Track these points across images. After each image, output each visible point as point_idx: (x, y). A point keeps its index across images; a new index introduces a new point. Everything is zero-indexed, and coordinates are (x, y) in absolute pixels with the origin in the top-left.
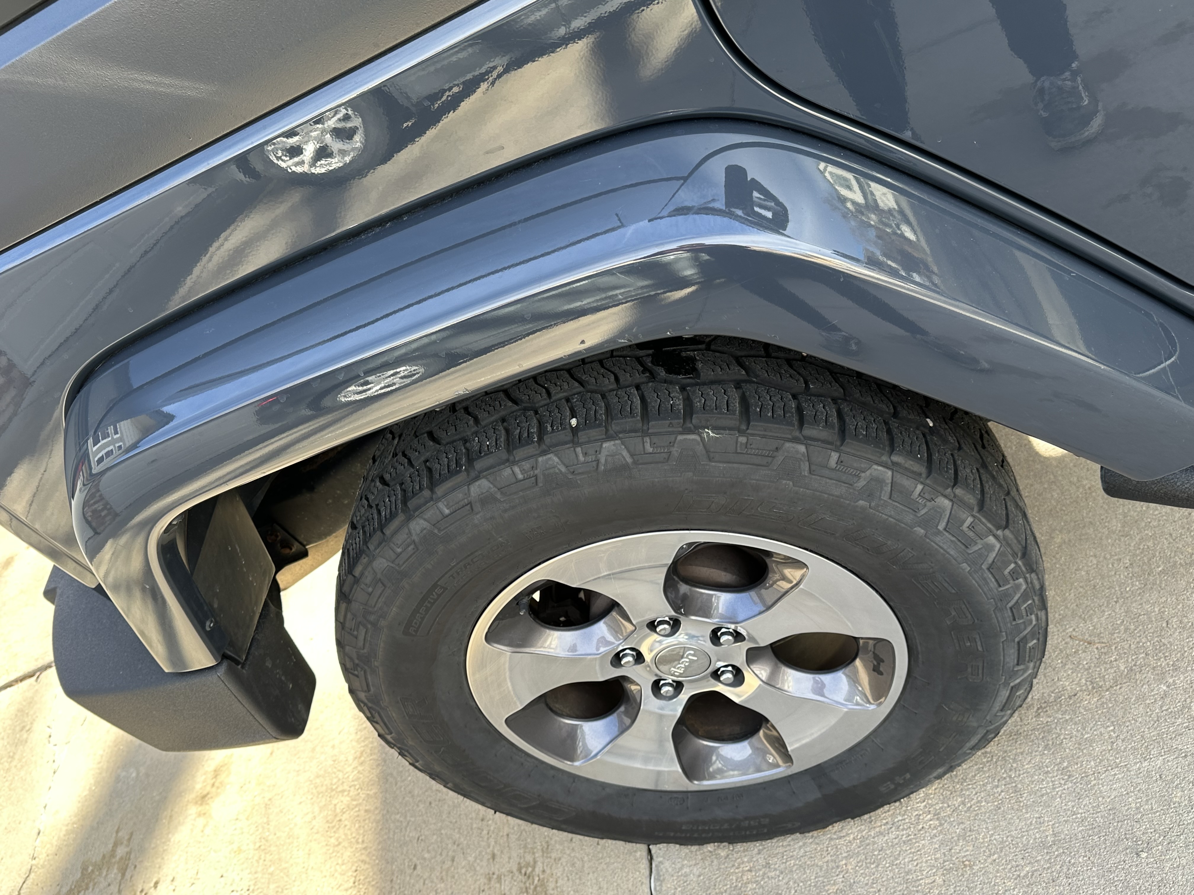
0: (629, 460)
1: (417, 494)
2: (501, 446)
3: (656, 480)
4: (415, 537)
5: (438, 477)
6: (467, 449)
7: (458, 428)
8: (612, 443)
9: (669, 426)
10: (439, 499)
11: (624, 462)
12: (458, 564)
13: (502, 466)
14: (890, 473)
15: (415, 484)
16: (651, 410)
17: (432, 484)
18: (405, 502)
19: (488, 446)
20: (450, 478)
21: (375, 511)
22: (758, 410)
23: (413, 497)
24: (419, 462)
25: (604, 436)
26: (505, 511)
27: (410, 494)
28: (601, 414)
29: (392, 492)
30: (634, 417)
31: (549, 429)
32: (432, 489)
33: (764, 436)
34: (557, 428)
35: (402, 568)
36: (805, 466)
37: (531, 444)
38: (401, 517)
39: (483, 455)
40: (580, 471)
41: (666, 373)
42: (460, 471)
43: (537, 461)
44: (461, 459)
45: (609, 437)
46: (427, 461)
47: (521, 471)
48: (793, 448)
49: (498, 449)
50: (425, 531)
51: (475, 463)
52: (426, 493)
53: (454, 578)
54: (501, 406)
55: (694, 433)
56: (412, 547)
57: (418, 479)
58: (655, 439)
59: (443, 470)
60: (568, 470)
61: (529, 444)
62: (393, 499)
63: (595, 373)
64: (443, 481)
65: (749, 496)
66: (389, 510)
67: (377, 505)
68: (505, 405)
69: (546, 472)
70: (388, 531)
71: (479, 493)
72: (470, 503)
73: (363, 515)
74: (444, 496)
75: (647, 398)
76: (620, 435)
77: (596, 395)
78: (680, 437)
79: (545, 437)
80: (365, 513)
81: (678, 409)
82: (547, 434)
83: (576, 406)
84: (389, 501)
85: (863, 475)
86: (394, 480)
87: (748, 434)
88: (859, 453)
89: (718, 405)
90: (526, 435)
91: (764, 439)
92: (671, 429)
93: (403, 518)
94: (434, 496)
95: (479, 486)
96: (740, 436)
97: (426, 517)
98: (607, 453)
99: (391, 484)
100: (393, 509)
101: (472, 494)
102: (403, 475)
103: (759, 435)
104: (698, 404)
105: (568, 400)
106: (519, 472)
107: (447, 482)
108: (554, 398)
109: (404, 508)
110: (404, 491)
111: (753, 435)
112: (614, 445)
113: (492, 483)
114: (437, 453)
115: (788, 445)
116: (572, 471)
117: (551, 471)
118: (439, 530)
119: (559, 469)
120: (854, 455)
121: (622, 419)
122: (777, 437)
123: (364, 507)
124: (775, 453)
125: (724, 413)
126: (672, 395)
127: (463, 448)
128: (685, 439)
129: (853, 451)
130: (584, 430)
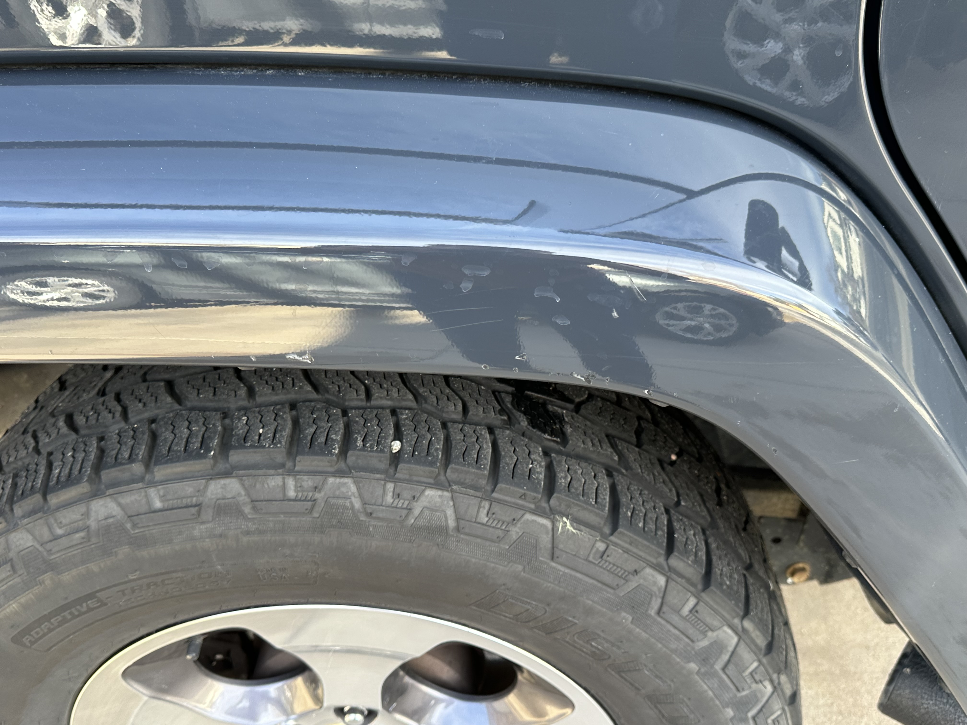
0: (452, 523)
1: (121, 464)
2: (280, 442)
3: (473, 560)
4: (93, 523)
5: (165, 451)
6: (225, 428)
7: (218, 393)
8: (440, 493)
9: (520, 497)
10: (152, 484)
11: (443, 524)
12: (139, 579)
13: (272, 472)
14: (735, 639)
15: (124, 448)
16: (504, 468)
17: (150, 457)
18: (98, 467)
19: (260, 435)
20: (185, 460)
21: (43, 463)
22: (629, 514)
23: (114, 466)
24: (139, 417)
25: (431, 481)
26: (248, 533)
27: (110, 460)
28: (437, 449)
29: (82, 446)
30: (479, 468)
31: (360, 443)
32: (148, 465)
33: (626, 551)
34: (372, 446)
35: (53, 557)
36: (656, 604)
37: (327, 455)
38: (83, 488)
39: (248, 444)
40: (381, 515)
41: (529, 424)
42: (204, 456)
43: (324, 482)
44: (211, 439)
45: (438, 485)
46: (153, 421)
47: (296, 487)
48: (653, 576)
49: (275, 445)
50: (111, 520)
51: (232, 452)
52: (137, 468)
53: (124, 595)
54: (293, 385)
55: (547, 518)
56: (82, 534)
57: (130, 442)
58: (496, 508)
59: (178, 444)
60: (365, 509)
61: (323, 454)
62: (80, 456)
63: (438, 391)
64: (172, 461)
65: (574, 617)
66: (67, 471)
67: (50, 454)
68: (301, 387)
69: (333, 501)
70: (54, 500)
71: (219, 496)
72: (198, 505)
73: (21, 459)
74: (162, 482)
75: (501, 449)
76: (454, 487)
77: (435, 421)
78: (529, 517)
79: (350, 453)
80: (25, 457)
81: (537, 478)
82: (355, 449)
83: (404, 425)
84: (73, 456)
85: (710, 634)
86: (89, 428)
87: (611, 541)
88: (716, 607)
89: (585, 491)
90: (323, 439)
91: (626, 555)
92: (521, 502)
93: (85, 490)
94: (148, 477)
95: (224, 487)
96: (600, 540)
97: (122, 501)
98: (426, 504)
99: (83, 432)
100: (76, 472)
101: (209, 493)
102: (106, 427)
103: (622, 548)
104: (562, 480)
105: (394, 412)
106: (292, 488)
107: (178, 464)
108: (373, 403)
109: (93, 476)
110: (102, 452)
111: (616, 545)
112: (440, 496)
113: (245, 489)
114: (174, 417)
115: (648, 571)
116: (369, 511)
117: (341, 502)
118: (134, 526)
119: (351, 503)
120: (711, 608)
121: (464, 465)
122: (641, 557)
123: (26, 448)
124: (631, 576)
125: (591, 504)
126: (533, 457)
127: (218, 424)
128: (533, 521)
129: (711, 603)
130: (409, 462)
